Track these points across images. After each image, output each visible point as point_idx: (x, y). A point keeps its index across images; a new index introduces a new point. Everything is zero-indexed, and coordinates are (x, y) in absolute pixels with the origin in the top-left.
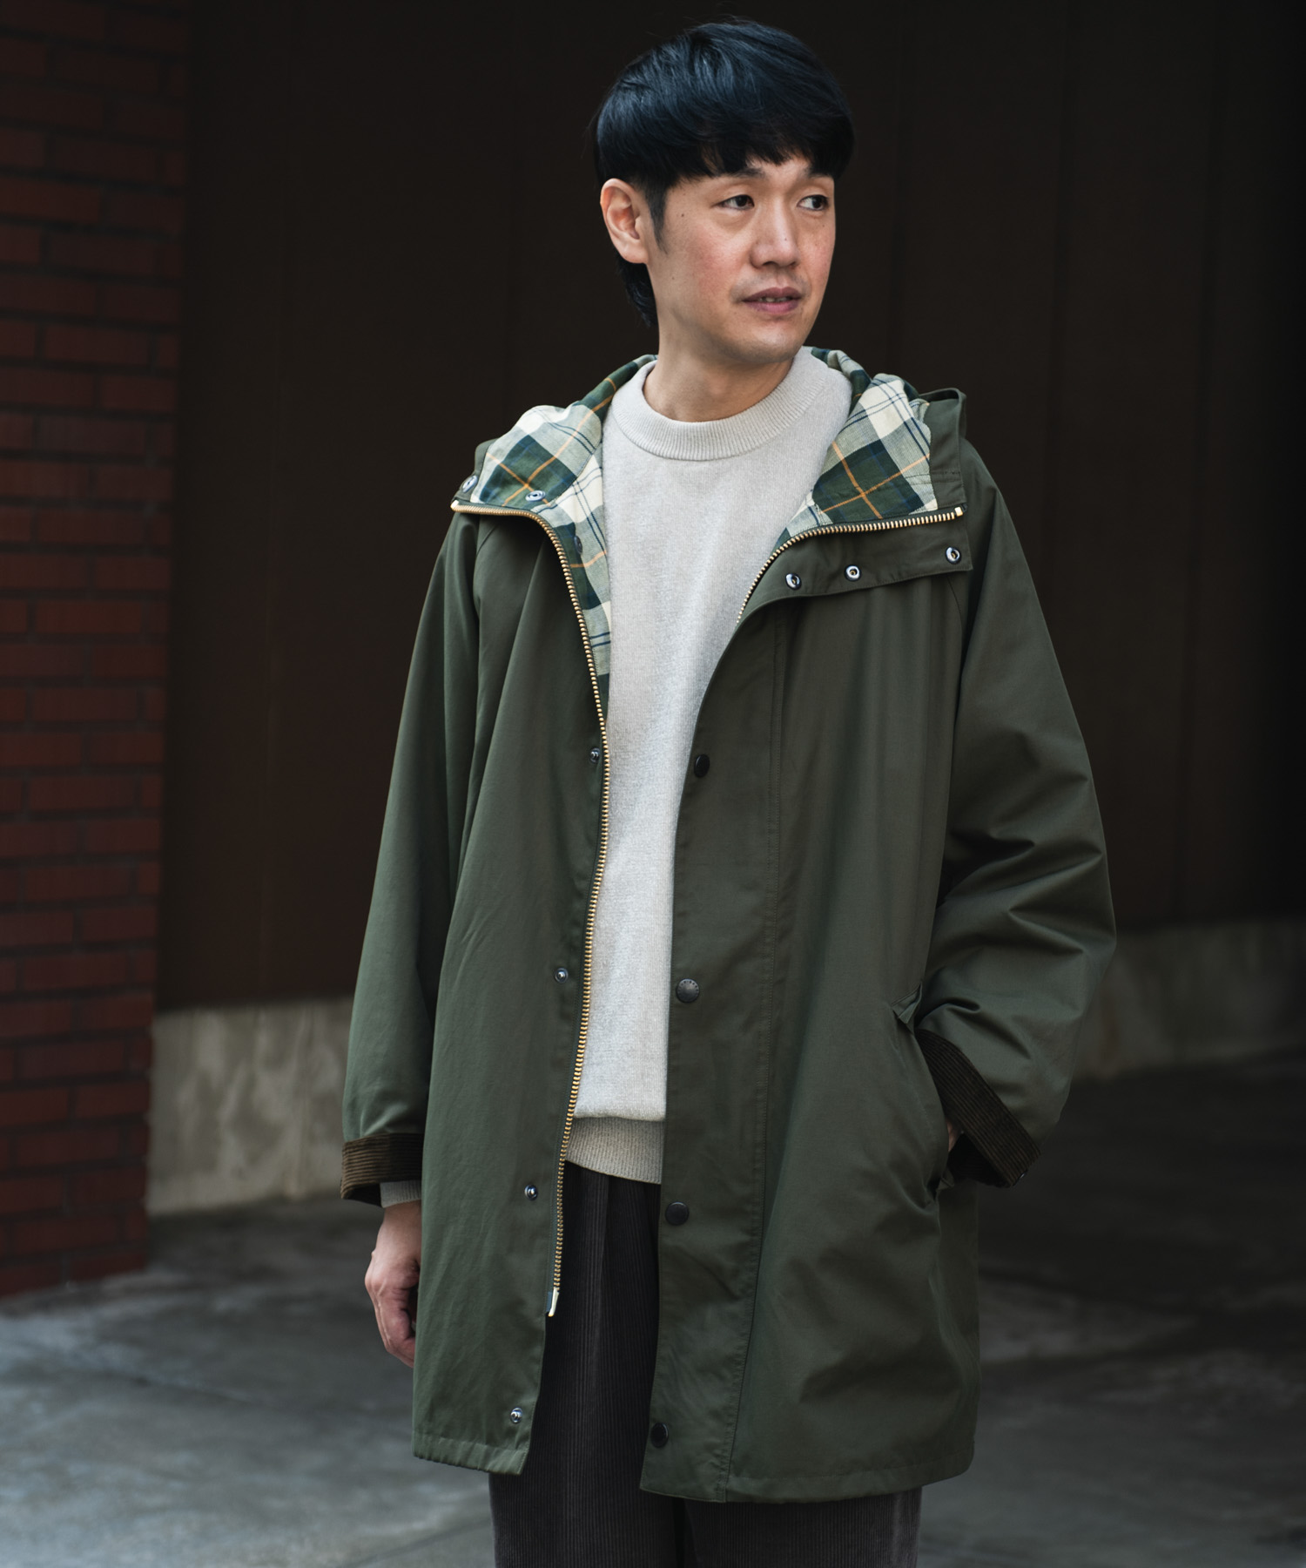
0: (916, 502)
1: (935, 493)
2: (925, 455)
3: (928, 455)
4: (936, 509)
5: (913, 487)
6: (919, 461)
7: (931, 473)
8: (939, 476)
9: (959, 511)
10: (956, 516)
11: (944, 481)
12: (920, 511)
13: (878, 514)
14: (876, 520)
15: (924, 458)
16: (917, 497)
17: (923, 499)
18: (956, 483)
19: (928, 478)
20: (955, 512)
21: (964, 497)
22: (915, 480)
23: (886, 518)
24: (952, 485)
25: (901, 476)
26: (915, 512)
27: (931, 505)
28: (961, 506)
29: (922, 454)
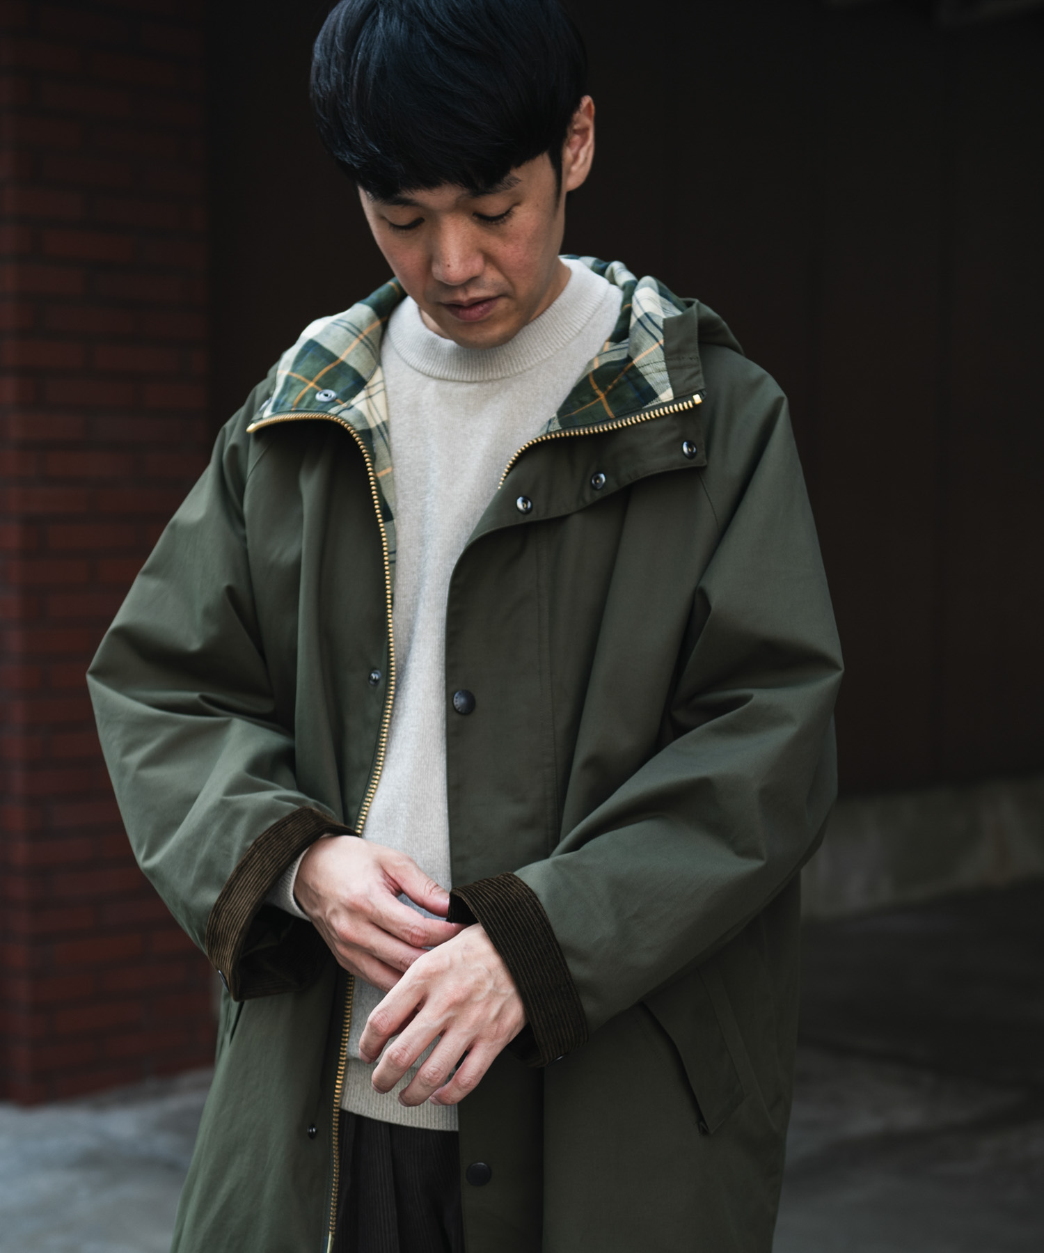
0: (649, 394)
1: (671, 381)
2: (657, 341)
3: (662, 341)
4: (672, 399)
5: (646, 377)
6: (652, 349)
7: (667, 360)
8: (675, 363)
9: (697, 399)
10: (694, 404)
11: (681, 368)
12: (655, 403)
13: (610, 414)
14: (608, 420)
15: (657, 345)
16: (650, 388)
17: (656, 389)
18: (693, 370)
19: (663, 365)
20: (693, 400)
21: (703, 383)
22: (649, 369)
23: (619, 416)
24: (689, 372)
25: (634, 367)
26: (650, 405)
27: (667, 395)
28: (700, 392)
29: (654, 341)
